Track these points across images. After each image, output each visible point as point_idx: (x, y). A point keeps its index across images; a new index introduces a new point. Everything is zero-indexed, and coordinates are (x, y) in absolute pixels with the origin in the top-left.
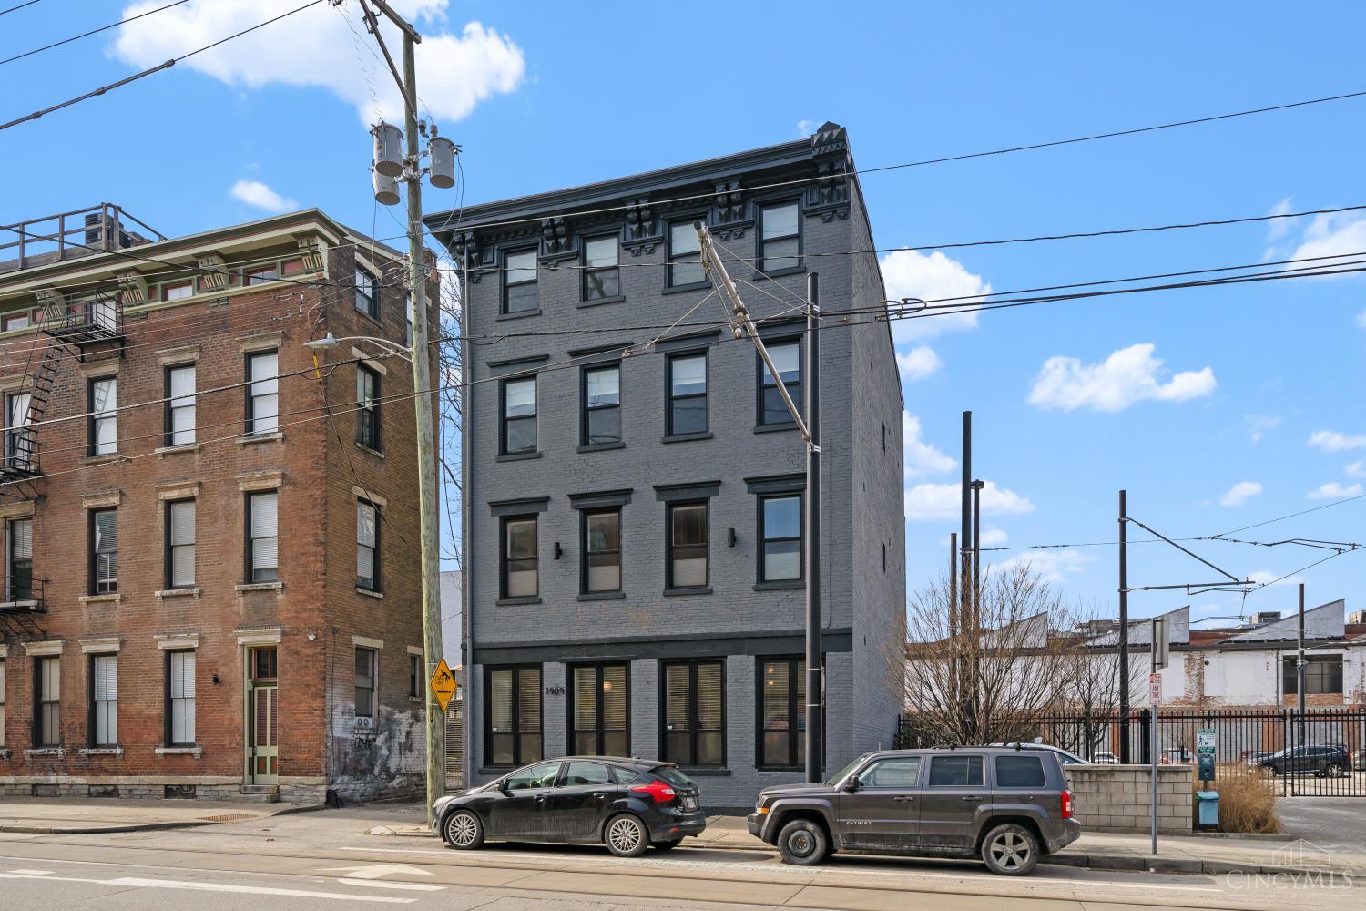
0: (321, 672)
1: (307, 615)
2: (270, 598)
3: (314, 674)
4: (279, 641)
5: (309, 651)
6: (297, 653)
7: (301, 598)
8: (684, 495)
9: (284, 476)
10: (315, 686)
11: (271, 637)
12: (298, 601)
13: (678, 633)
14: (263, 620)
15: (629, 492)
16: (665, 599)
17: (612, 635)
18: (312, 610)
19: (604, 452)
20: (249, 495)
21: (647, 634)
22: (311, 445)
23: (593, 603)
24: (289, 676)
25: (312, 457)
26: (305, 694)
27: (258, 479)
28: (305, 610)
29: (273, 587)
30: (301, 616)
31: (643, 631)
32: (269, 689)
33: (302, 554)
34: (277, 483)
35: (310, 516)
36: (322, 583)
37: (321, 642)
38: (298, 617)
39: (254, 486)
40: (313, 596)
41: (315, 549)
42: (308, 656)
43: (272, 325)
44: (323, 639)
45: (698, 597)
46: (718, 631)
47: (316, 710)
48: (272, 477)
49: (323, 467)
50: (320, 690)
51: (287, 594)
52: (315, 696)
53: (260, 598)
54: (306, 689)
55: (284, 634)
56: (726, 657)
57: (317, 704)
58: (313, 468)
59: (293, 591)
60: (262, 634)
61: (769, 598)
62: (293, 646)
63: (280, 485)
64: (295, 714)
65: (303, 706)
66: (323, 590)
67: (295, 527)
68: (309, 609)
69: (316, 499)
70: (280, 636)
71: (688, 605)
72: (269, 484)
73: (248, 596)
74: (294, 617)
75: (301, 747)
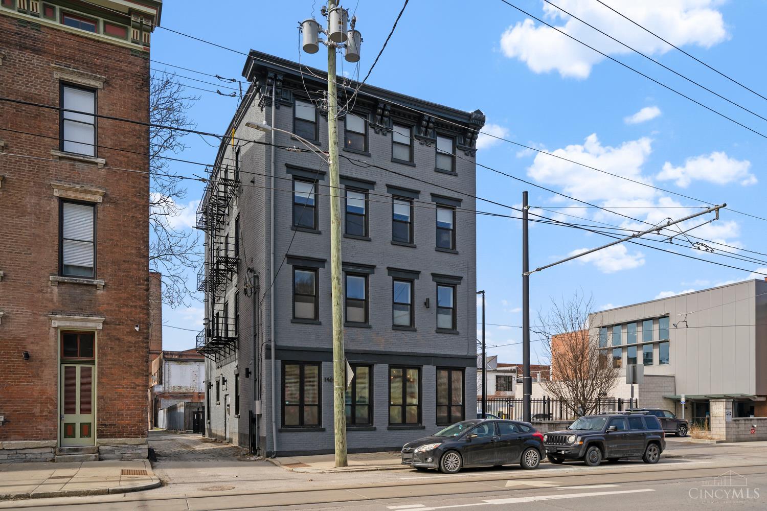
0: (143, 357)
1: (129, 310)
2: (89, 292)
3: (136, 357)
4: (100, 328)
5: (132, 339)
6: (119, 339)
7: (124, 296)
8: (402, 276)
9: (105, 196)
10: (138, 367)
11: (94, 324)
12: (120, 298)
13: (400, 351)
14: (82, 309)
15: (373, 267)
16: (393, 331)
17: (364, 349)
18: (135, 307)
19: (359, 241)
20: (62, 201)
21: (383, 350)
22: (133, 177)
23: (353, 328)
24: (109, 357)
25: (134, 187)
26: (126, 373)
27: (77, 191)
28: (127, 306)
29: (95, 283)
30: (122, 310)
31: (381, 348)
32: (78, 367)
33: (124, 261)
34: (99, 199)
35: (131, 232)
36: (144, 287)
37: (143, 333)
38: (119, 311)
39: (71, 195)
40: (135, 296)
41: (138, 259)
42: (130, 342)
43: (91, 67)
44: (145, 331)
45: (409, 332)
46: (420, 352)
47: (139, 386)
48: (94, 193)
49: (145, 197)
50: (142, 370)
51: (107, 291)
52: (137, 375)
53: (78, 291)
54: (129, 368)
55: (104, 323)
56: (422, 366)
57: (140, 381)
58: (136, 196)
59: (115, 289)
60: (82, 320)
61: (442, 337)
62: (114, 333)
63: (101, 201)
64: (116, 388)
65: (124, 383)
66: (145, 293)
67: (116, 238)
68: (131, 306)
69: (139, 221)
70: (101, 324)
71: (404, 336)
72: (89, 198)
73: (63, 287)
74: (115, 310)
75: (123, 415)
